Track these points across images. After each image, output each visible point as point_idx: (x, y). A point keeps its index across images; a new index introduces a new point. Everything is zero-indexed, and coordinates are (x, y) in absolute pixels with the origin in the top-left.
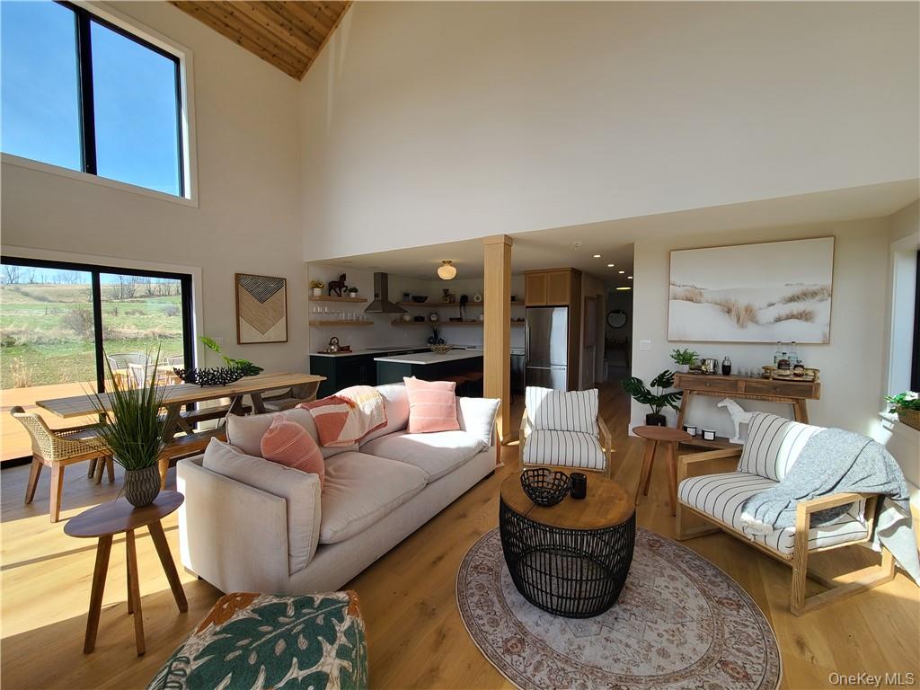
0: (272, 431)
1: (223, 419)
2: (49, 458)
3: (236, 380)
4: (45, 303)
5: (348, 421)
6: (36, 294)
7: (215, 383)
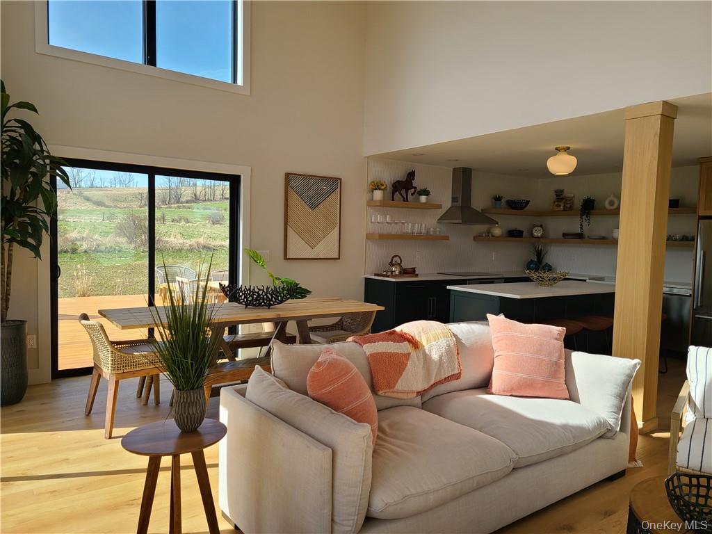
0: (320, 365)
1: (265, 349)
2: (107, 371)
3: (282, 302)
4: (103, 208)
5: (409, 366)
6: (95, 198)
7: (260, 305)
